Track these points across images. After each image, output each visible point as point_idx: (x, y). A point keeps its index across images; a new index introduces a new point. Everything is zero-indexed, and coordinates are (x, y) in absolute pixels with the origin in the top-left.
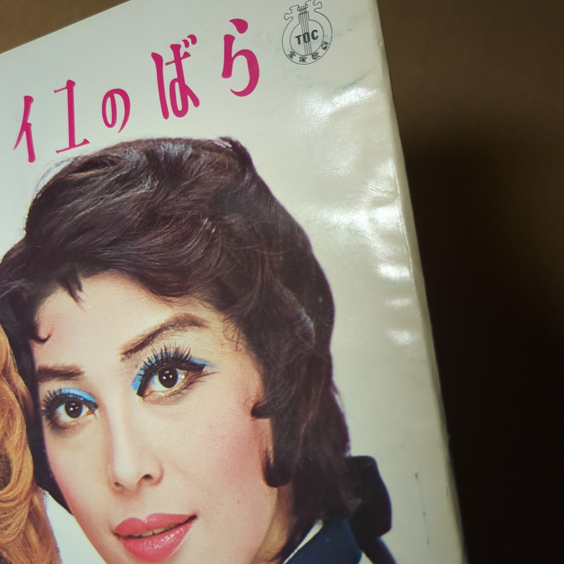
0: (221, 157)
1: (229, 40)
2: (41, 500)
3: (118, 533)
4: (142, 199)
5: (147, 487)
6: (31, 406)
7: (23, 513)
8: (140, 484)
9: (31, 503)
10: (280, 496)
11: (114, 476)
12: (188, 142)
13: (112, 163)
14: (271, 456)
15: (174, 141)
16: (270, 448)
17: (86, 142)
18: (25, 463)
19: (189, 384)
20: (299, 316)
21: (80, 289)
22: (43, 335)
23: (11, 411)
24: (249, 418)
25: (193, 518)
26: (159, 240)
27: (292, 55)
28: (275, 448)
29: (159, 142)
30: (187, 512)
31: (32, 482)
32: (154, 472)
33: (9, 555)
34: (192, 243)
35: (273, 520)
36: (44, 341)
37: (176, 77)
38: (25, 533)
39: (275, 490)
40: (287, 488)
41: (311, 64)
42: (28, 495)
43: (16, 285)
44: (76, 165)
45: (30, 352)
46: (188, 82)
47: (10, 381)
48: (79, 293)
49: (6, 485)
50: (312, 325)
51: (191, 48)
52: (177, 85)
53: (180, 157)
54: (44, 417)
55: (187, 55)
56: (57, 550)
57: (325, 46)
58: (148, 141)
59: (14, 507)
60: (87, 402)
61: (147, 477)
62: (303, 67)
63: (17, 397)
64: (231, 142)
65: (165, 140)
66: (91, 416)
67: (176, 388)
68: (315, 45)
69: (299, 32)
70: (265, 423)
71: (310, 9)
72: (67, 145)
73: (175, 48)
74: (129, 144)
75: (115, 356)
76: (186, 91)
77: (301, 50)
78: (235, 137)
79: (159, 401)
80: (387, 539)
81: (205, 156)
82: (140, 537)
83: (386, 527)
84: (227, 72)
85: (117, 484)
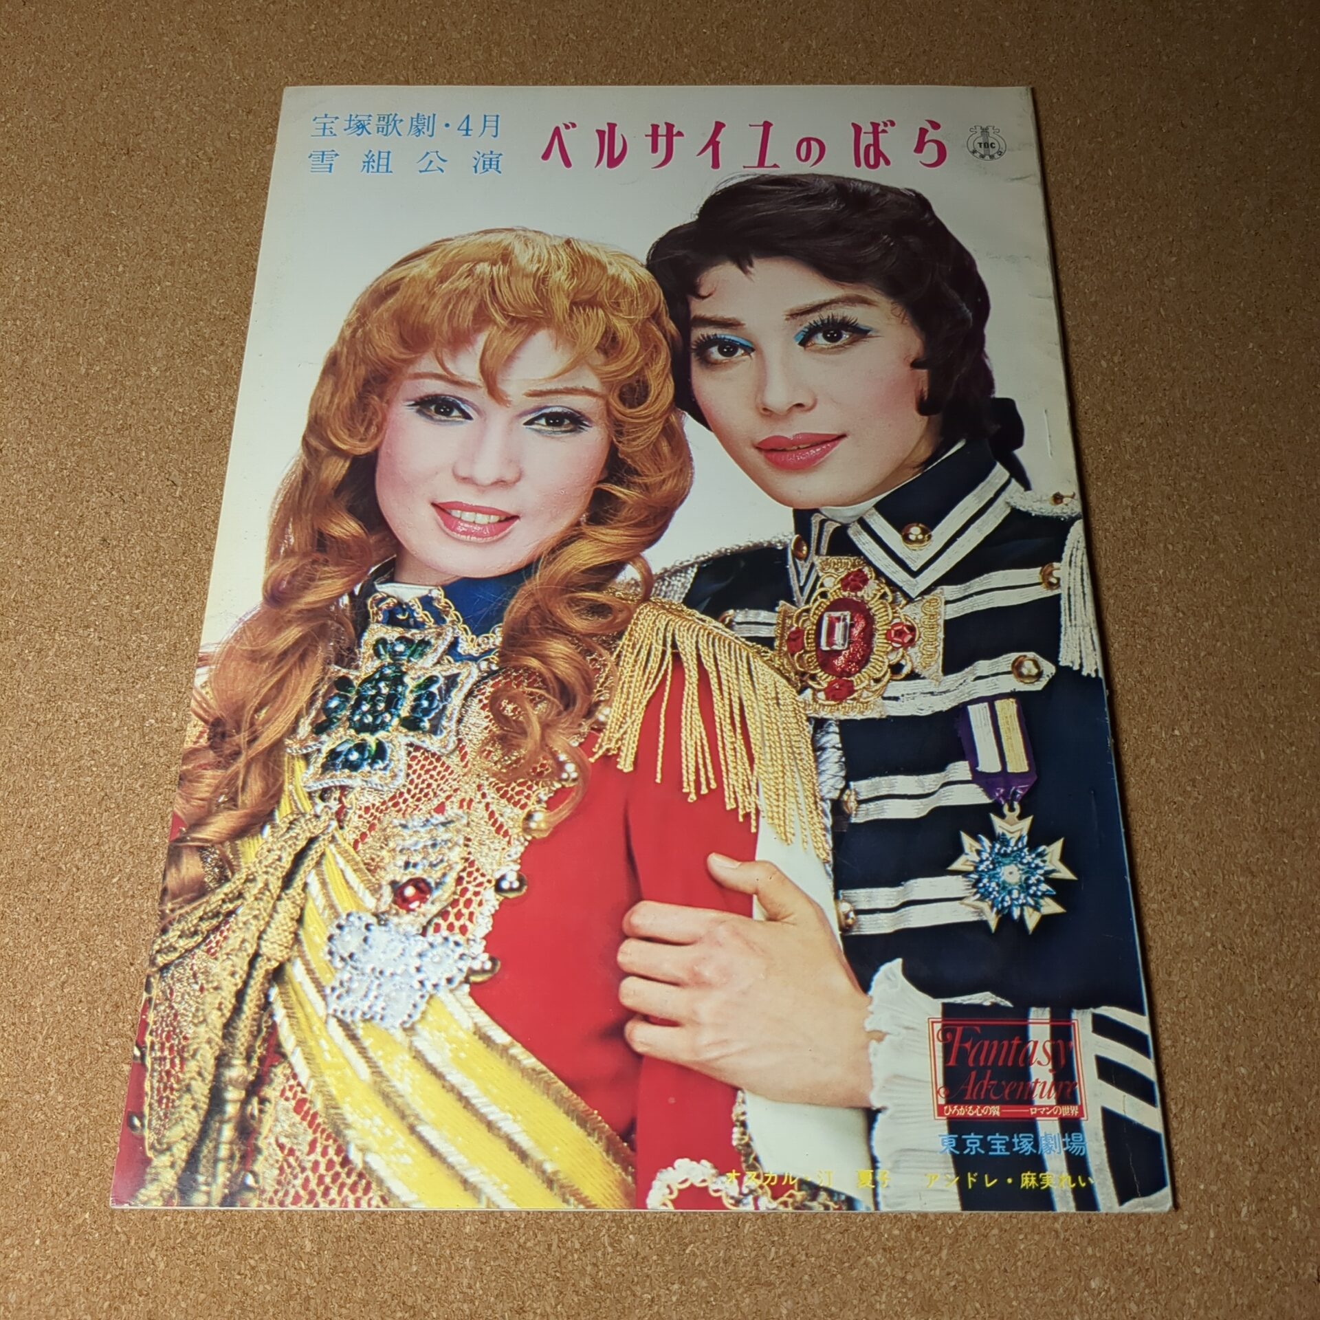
0: (902, 199)
1: (923, 132)
2: (679, 419)
3: (760, 447)
4: (826, 213)
5: (797, 412)
6: (680, 343)
7: (657, 428)
8: (790, 410)
9: (667, 420)
10: (929, 423)
11: (763, 403)
12: (876, 185)
13: (800, 185)
14: (926, 394)
15: (864, 182)
16: (926, 389)
17: (775, 166)
18: (665, 389)
19: (852, 342)
20: (960, 308)
21: (751, 265)
22: (703, 292)
23: (656, 347)
24: (908, 368)
25: (842, 436)
26: (840, 243)
27: (974, 152)
28: (929, 390)
29: (849, 180)
30: (836, 432)
31: (671, 404)
32: (807, 401)
33: (634, 462)
34: (871, 249)
35: (921, 438)
36: (704, 298)
37: (871, 142)
38: (656, 445)
39: (926, 418)
40: (937, 417)
41: (987, 162)
42: (665, 412)
43: (680, 253)
44: (763, 179)
45: (687, 305)
46: (882, 148)
47: (659, 324)
48: (748, 268)
49: (640, 404)
50: (970, 315)
51: (889, 128)
52: (872, 149)
53: (868, 192)
54: (693, 355)
55: (884, 131)
56: (691, 459)
57: (1000, 153)
58: (839, 177)
59: (647, 423)
60: (742, 346)
61: (799, 405)
62: (981, 161)
63: (665, 337)
64: (914, 192)
65: (855, 180)
66: (747, 357)
67: (839, 343)
68: (992, 151)
69: (981, 140)
70: (923, 373)
71: (990, 130)
72: (756, 164)
73: (875, 126)
74: (820, 176)
75: (780, 316)
76: (879, 154)
77: (982, 151)
78: (919, 190)
79: (821, 351)
80: (1018, 453)
81: (889, 197)
82: (784, 450)
83: (1019, 443)
84: (919, 149)
85: (765, 409)
